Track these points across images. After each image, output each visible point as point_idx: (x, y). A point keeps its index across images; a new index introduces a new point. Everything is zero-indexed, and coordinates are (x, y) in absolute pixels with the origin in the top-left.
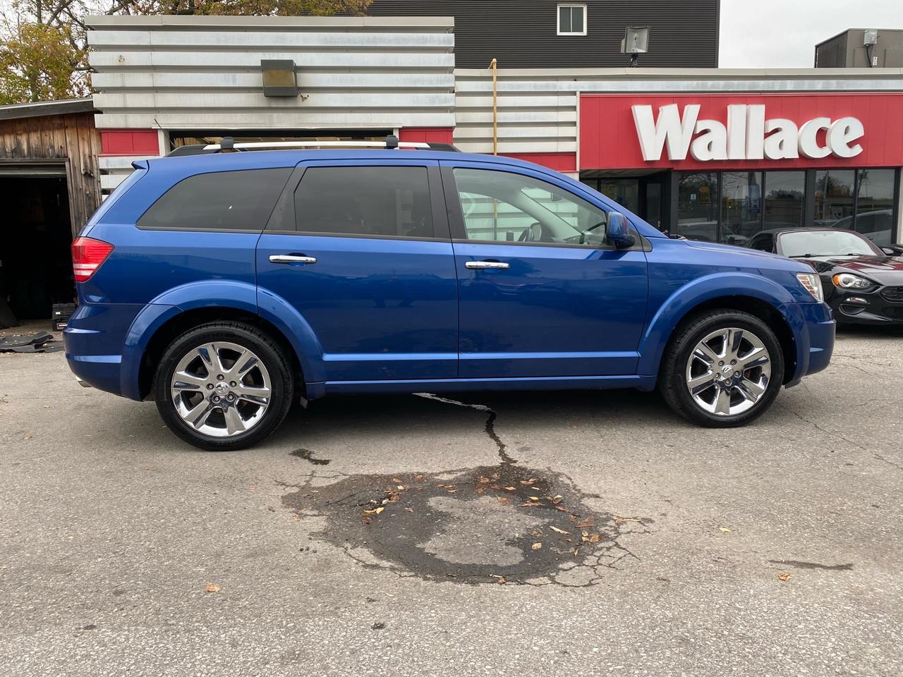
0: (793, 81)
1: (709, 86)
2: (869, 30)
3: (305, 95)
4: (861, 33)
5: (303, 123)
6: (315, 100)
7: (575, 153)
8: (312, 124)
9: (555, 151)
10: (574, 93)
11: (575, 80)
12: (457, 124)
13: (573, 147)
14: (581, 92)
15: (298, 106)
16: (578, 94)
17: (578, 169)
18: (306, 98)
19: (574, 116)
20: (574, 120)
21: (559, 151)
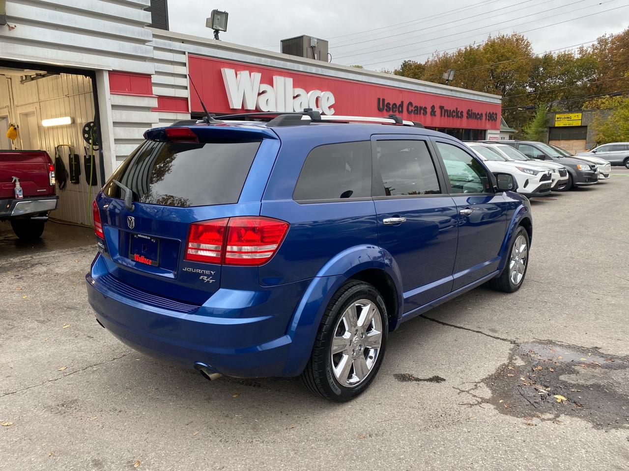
0: (303, 66)
1: (263, 61)
2: (313, 38)
3: (12, 25)
4: (310, 38)
5: (12, 54)
6: (22, 31)
7: (187, 98)
8: (22, 55)
9: (174, 96)
10: (184, 53)
11: (183, 43)
12: (156, 72)
13: (185, 94)
14: (189, 53)
15: (5, 35)
16: (187, 53)
17: (190, 111)
18: (13, 28)
19: (184, 70)
20: (186, 74)
21: (176, 96)
